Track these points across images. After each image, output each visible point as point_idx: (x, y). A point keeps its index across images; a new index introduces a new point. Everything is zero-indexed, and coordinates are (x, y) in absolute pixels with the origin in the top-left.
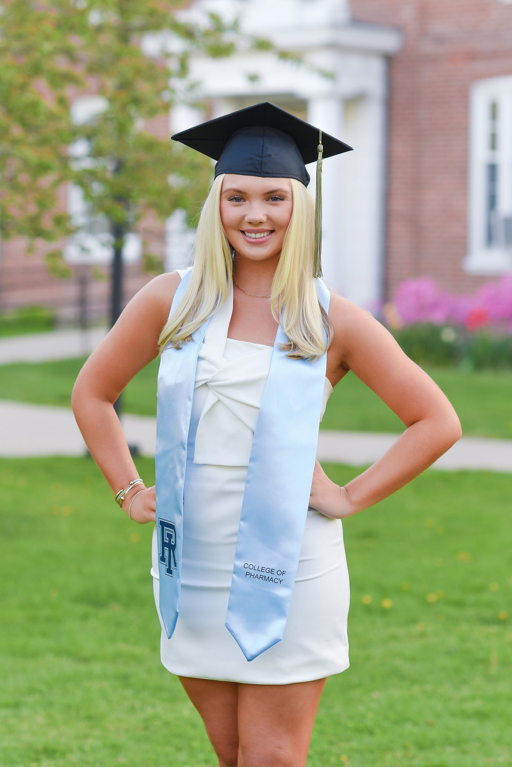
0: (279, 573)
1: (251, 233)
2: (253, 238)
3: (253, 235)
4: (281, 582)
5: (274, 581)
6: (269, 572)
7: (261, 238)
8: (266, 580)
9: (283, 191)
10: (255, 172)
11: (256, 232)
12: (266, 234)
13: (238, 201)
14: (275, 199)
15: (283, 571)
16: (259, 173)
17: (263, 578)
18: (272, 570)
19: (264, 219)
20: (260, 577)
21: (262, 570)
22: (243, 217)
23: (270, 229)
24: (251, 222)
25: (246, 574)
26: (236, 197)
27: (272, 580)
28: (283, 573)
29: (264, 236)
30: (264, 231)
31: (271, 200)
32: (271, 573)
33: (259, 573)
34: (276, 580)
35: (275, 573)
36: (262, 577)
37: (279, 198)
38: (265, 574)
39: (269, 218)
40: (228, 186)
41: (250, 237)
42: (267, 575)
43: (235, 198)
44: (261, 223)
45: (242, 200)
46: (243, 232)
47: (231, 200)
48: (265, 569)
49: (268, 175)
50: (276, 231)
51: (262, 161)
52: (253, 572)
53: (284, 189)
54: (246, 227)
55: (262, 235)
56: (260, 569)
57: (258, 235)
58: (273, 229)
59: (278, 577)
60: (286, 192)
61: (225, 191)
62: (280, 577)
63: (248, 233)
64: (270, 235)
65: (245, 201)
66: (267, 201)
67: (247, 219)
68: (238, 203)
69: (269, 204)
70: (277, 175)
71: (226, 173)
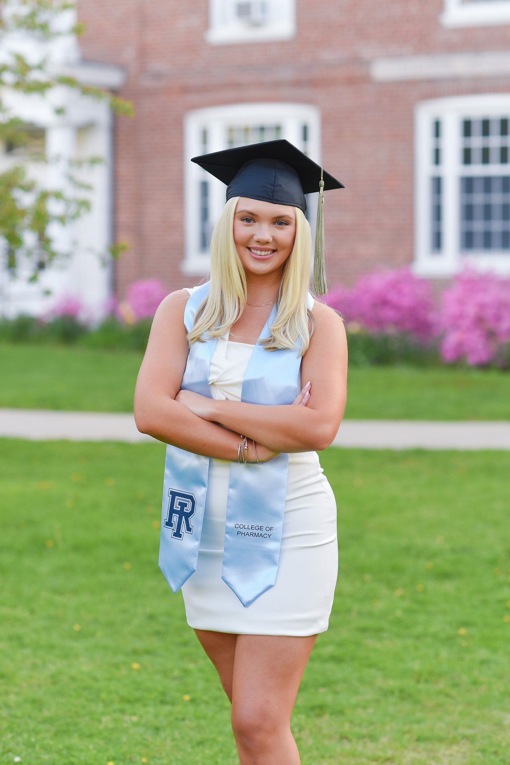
0: (268, 529)
1: (257, 250)
2: (258, 255)
3: (259, 252)
4: (269, 536)
5: (263, 537)
6: (258, 529)
7: (265, 255)
8: (256, 537)
9: (289, 217)
10: (268, 198)
11: (261, 250)
12: (269, 252)
13: (249, 222)
14: (281, 223)
15: (271, 527)
16: (271, 200)
17: (254, 535)
18: (261, 527)
19: (271, 240)
20: (250, 534)
21: (252, 528)
22: (252, 236)
23: (274, 248)
24: (260, 241)
25: (238, 533)
26: (248, 218)
27: (262, 536)
28: (271, 529)
29: (268, 254)
30: (267, 250)
31: (277, 224)
32: (260, 530)
33: (250, 531)
34: (265, 536)
35: (264, 529)
36: (251, 534)
37: (284, 223)
38: (254, 531)
39: (274, 239)
40: (241, 208)
41: (256, 254)
42: (257, 532)
43: (246, 219)
44: (267, 243)
45: (252, 222)
46: (249, 249)
47: (243, 220)
48: (255, 527)
49: (278, 202)
50: (278, 251)
51: (274, 189)
52: (243, 531)
53: (290, 216)
54: (253, 245)
55: (266, 253)
56: (250, 527)
57: (263, 253)
58: (276, 249)
59: (267, 532)
60: (291, 218)
61: (239, 212)
62: (269, 533)
63: (254, 250)
64: (273, 253)
65: (255, 222)
66: (274, 224)
67: (256, 238)
68: (249, 223)
69: (276, 227)
70: (286, 203)
71: (241, 196)
